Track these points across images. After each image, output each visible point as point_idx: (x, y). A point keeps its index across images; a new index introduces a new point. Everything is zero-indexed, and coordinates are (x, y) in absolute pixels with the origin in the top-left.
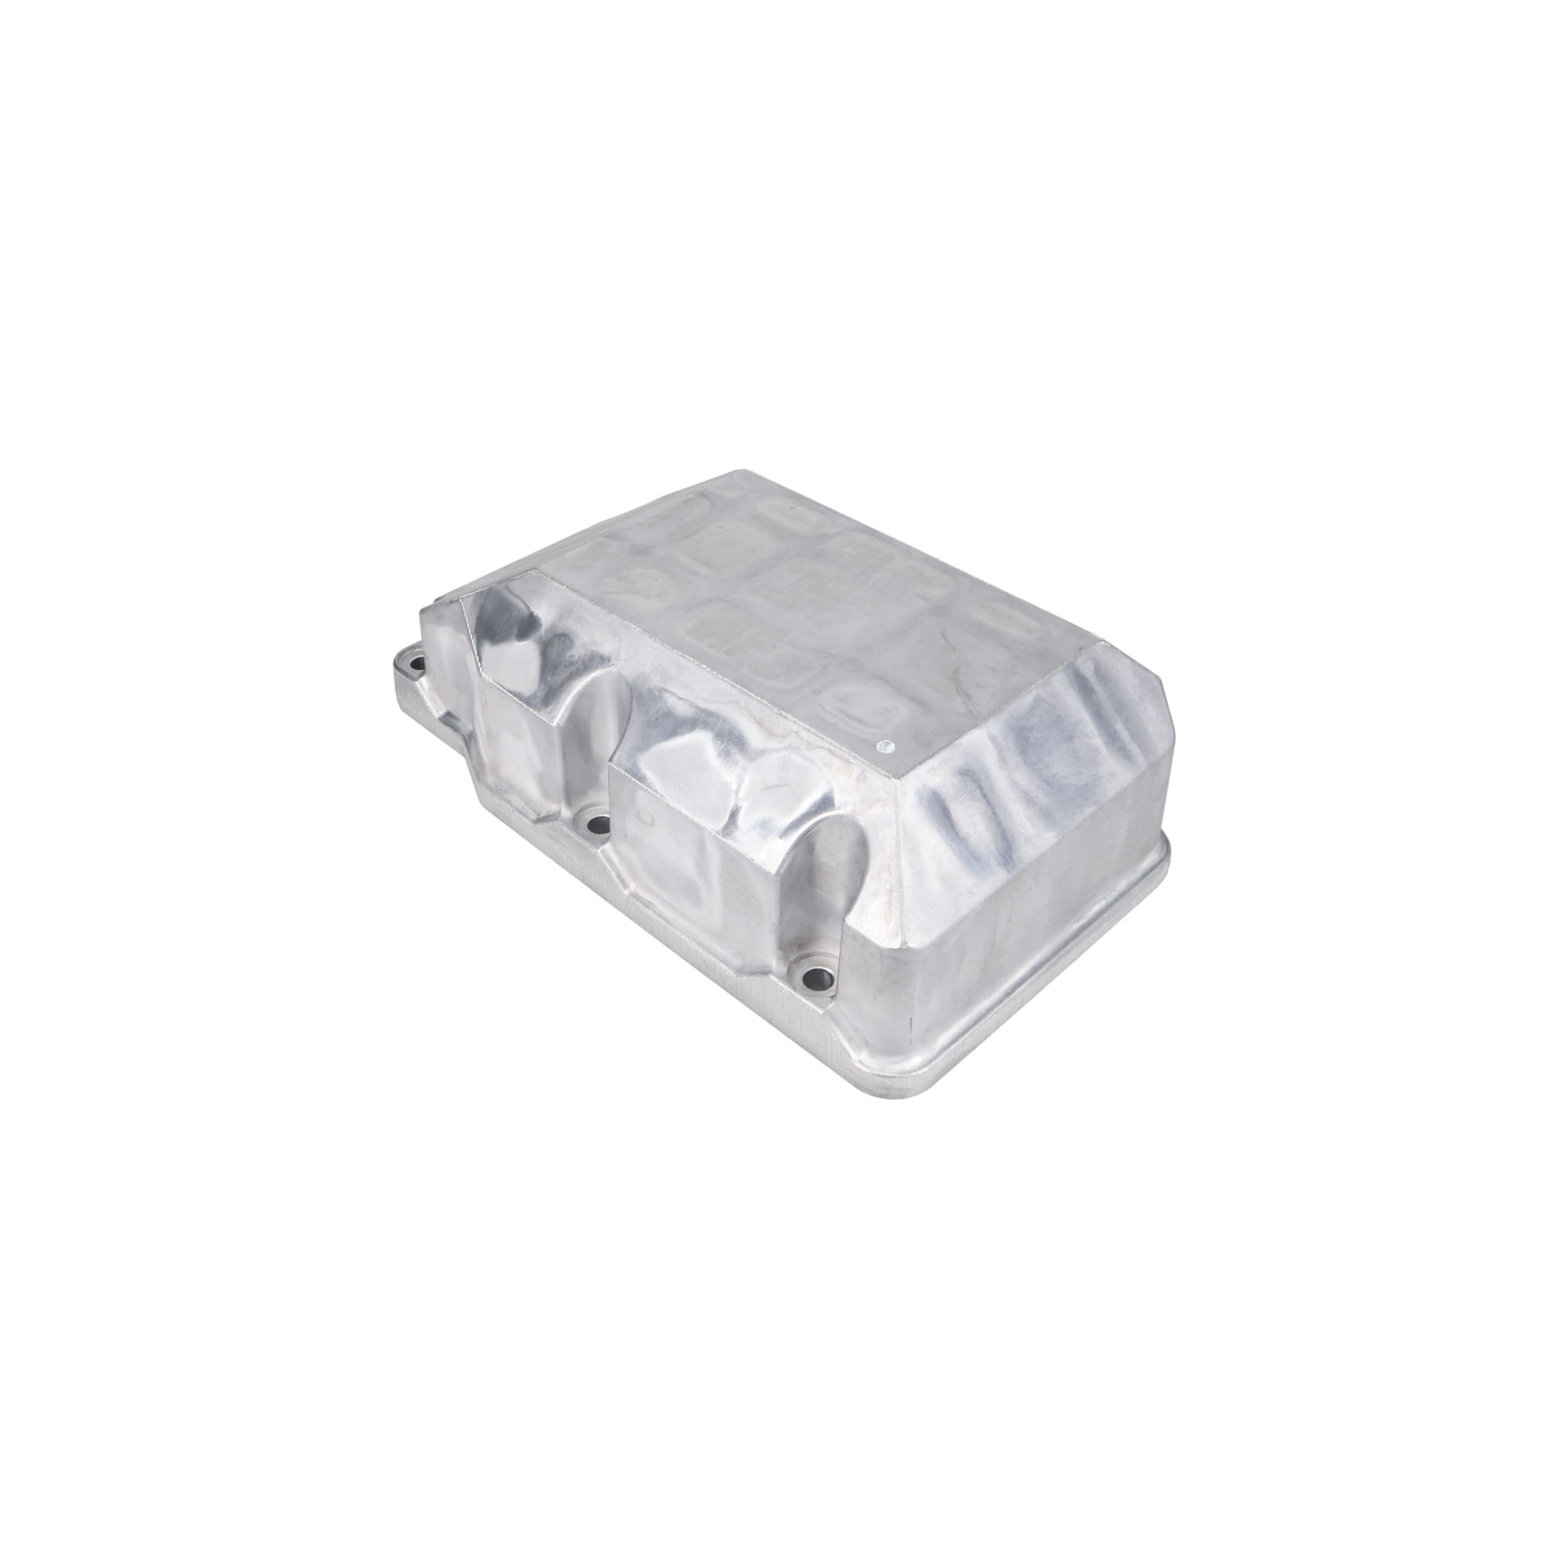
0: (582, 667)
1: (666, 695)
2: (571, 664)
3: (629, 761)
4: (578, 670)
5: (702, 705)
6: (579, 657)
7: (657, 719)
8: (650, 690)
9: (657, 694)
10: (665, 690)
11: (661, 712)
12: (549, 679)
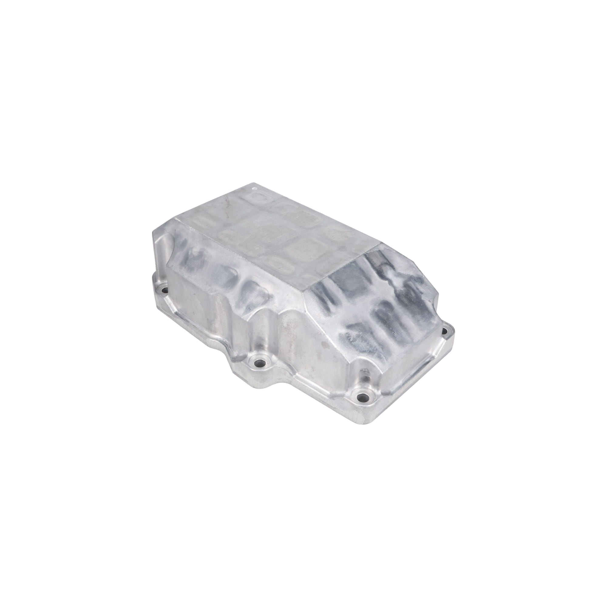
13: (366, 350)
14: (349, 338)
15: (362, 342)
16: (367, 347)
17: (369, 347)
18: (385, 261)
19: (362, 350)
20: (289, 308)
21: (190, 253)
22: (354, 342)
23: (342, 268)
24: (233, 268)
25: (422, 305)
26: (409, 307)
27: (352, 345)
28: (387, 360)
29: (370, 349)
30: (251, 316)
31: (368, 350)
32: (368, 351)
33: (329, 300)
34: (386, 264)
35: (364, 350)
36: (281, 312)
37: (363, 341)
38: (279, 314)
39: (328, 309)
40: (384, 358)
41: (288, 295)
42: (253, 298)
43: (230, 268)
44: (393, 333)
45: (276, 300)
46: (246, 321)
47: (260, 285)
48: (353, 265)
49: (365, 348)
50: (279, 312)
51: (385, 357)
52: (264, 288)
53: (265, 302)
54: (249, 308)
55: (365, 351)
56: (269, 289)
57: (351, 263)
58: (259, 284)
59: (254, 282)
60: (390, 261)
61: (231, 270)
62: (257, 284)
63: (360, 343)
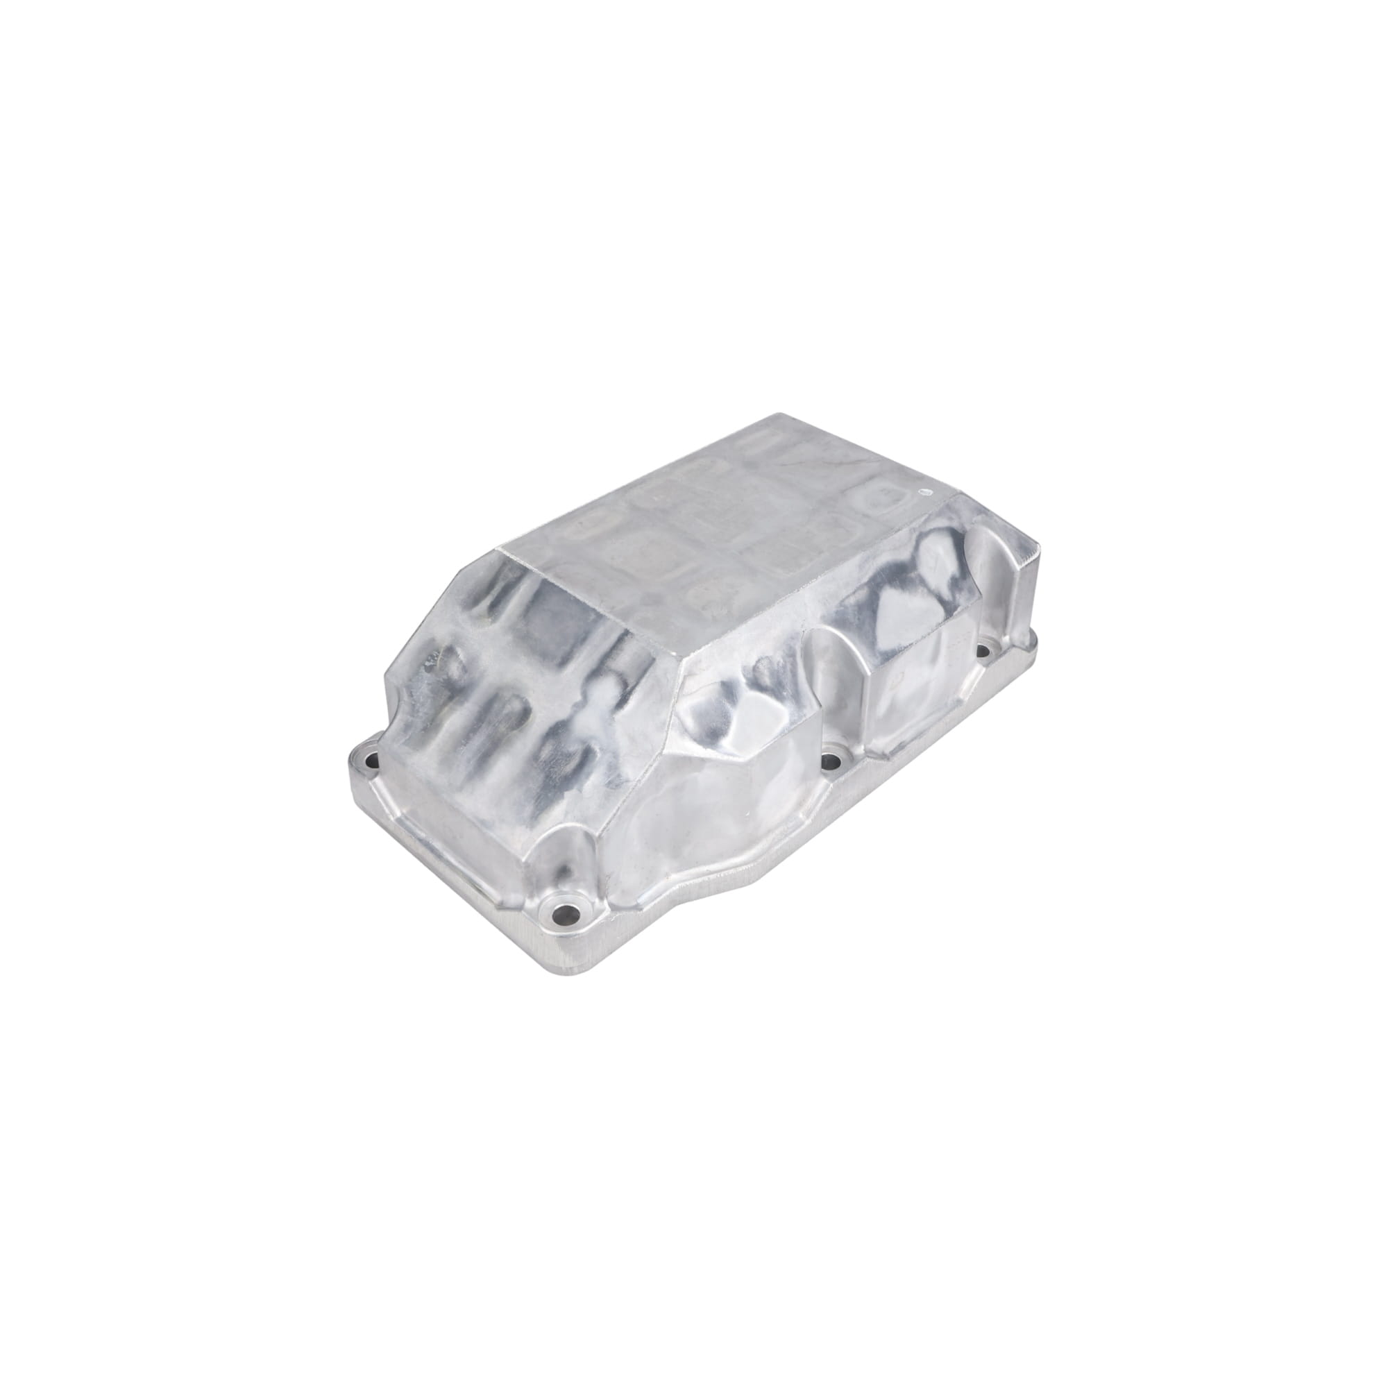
0: (791, 659)
1: (847, 602)
2: (784, 667)
3: (877, 658)
4: (792, 664)
5: (865, 580)
6: (783, 658)
7: (859, 619)
8: (837, 612)
9: (842, 608)
10: (843, 601)
11: (856, 613)
12: (785, 694)
13: (415, 697)
14: (430, 658)
15: (429, 684)
16: (421, 697)
17: (422, 700)
18: (631, 682)
19: (412, 690)
22: (424, 671)
23: (574, 597)
25: (550, 795)
26: (535, 765)
27: (419, 667)
28: (404, 743)
29: (418, 705)
31: (415, 701)
32: (413, 703)
33: (495, 597)
34: (625, 684)
35: (414, 694)
37: (430, 687)
39: (475, 600)
40: (407, 738)
44: (463, 741)
48: (590, 619)
49: (418, 694)
51: (410, 738)
55: (412, 696)
57: (594, 610)
60: (635, 690)
63: (426, 682)
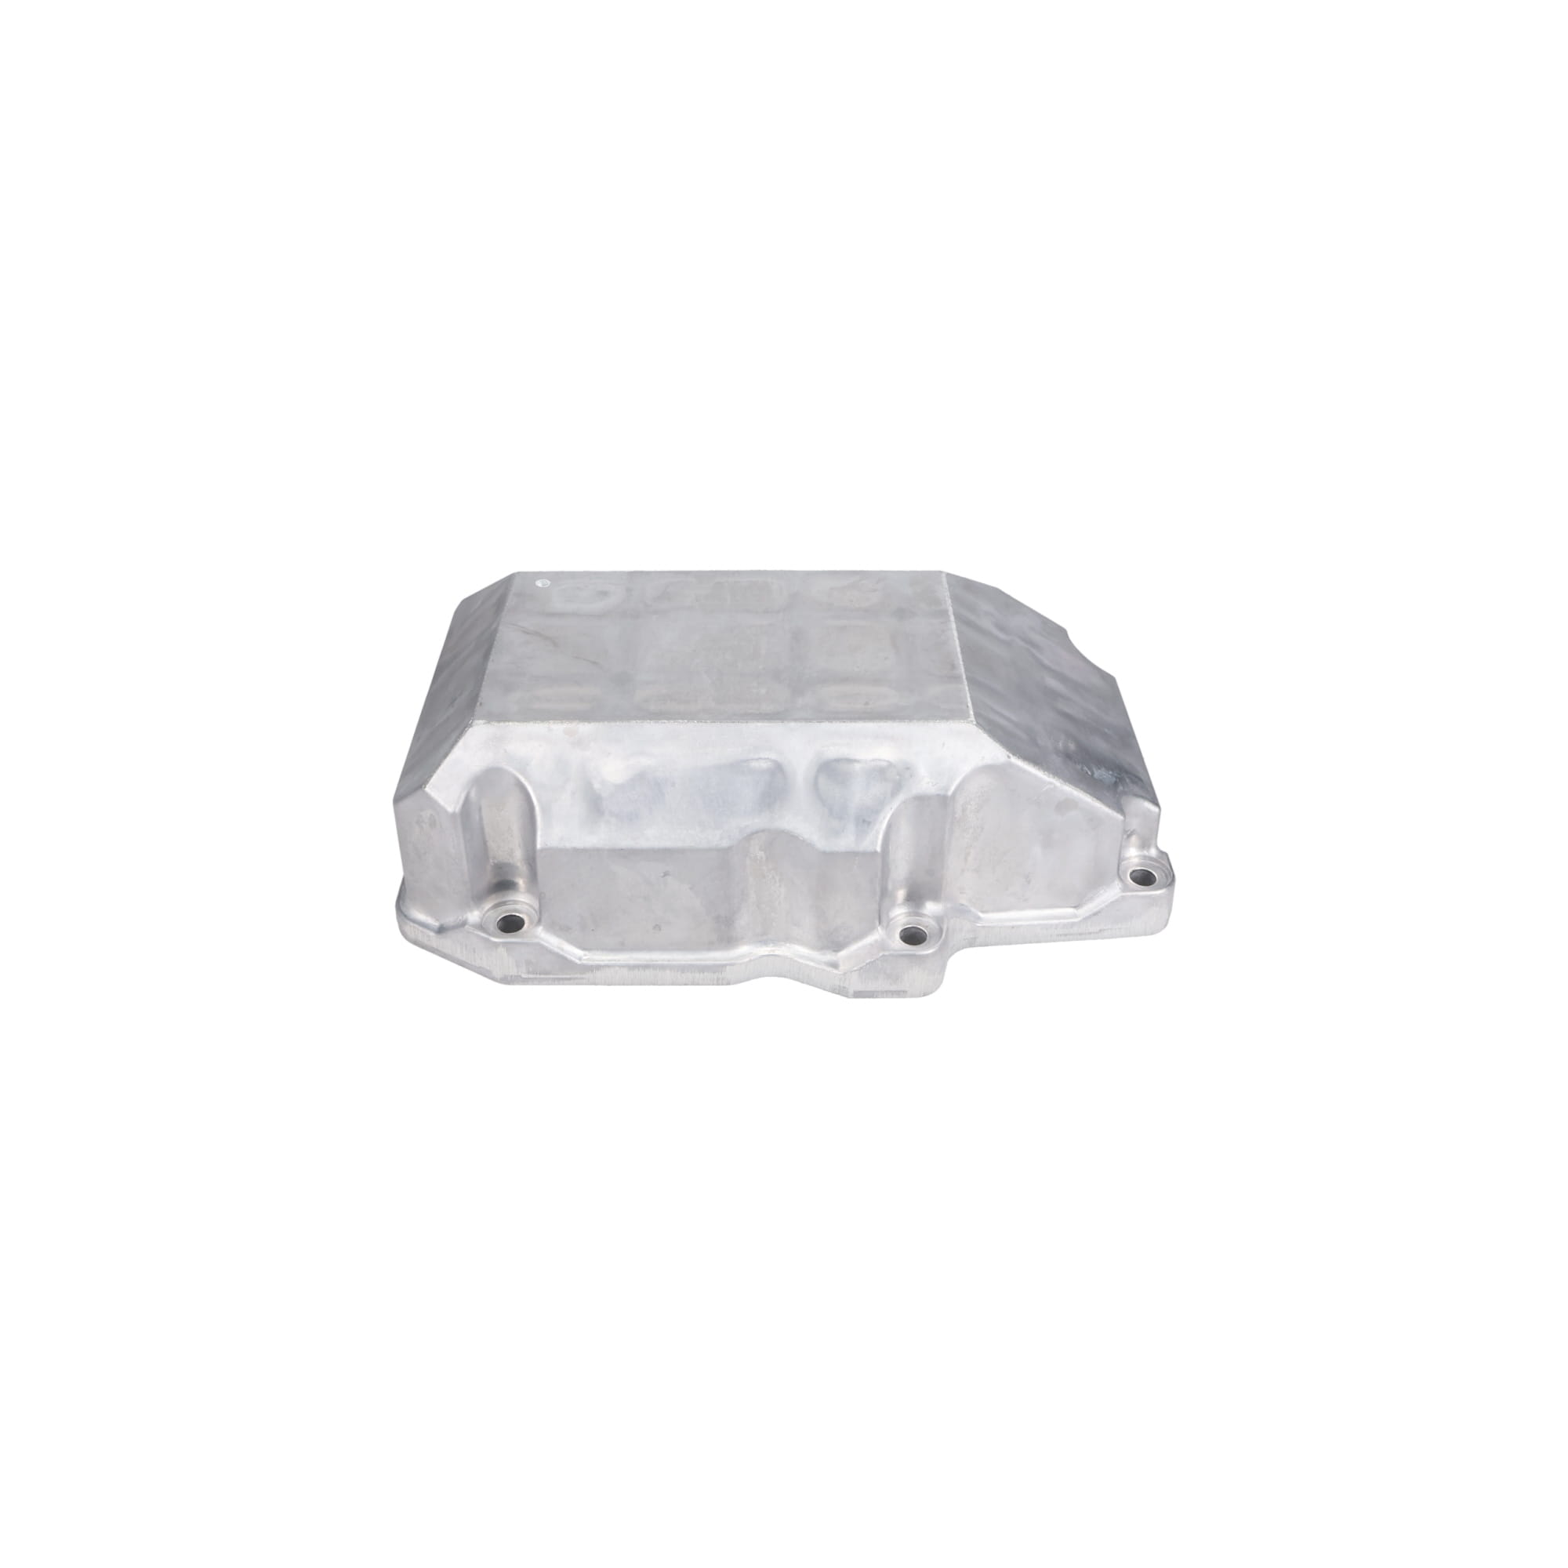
20: (966, 769)
21: (597, 786)
24: (756, 757)
30: (881, 837)
36: (953, 788)
38: (950, 793)
41: (944, 744)
42: (859, 794)
43: (747, 761)
45: (922, 771)
46: (876, 852)
47: (858, 757)
50: (947, 790)
52: (873, 760)
53: (897, 788)
54: (864, 821)
56: (885, 753)
58: (852, 757)
59: (838, 760)
61: (754, 764)
62: (850, 761)
